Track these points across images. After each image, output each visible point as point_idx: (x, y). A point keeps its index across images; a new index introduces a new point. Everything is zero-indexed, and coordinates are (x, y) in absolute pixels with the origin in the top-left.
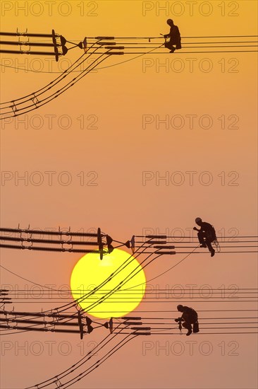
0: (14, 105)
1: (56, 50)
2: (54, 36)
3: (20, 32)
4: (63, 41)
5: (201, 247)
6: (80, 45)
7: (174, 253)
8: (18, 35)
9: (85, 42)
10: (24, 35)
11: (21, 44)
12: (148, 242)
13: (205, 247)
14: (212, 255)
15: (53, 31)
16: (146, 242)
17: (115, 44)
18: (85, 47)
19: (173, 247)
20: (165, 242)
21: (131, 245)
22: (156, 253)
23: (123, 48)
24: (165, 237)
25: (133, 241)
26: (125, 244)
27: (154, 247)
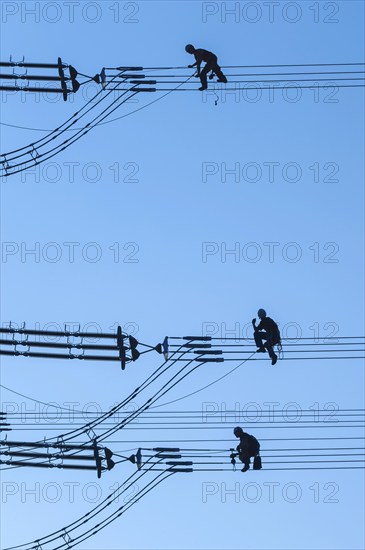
0: (6, 161)
1: (64, 85)
2: (60, 66)
3: (14, 61)
4: (74, 72)
5: (258, 351)
6: (96, 79)
7: (222, 360)
8: (12, 65)
9: (103, 74)
10: (20, 65)
11: (16, 77)
12: (186, 346)
13: (265, 351)
14: (274, 363)
15: (59, 59)
16: (184, 346)
17: (143, 76)
18: (103, 81)
19: (220, 352)
20: (210, 346)
21: (163, 350)
22: (196, 360)
23: (154, 82)
24: (209, 339)
25: (165, 344)
26: (154, 348)
27: (195, 352)
